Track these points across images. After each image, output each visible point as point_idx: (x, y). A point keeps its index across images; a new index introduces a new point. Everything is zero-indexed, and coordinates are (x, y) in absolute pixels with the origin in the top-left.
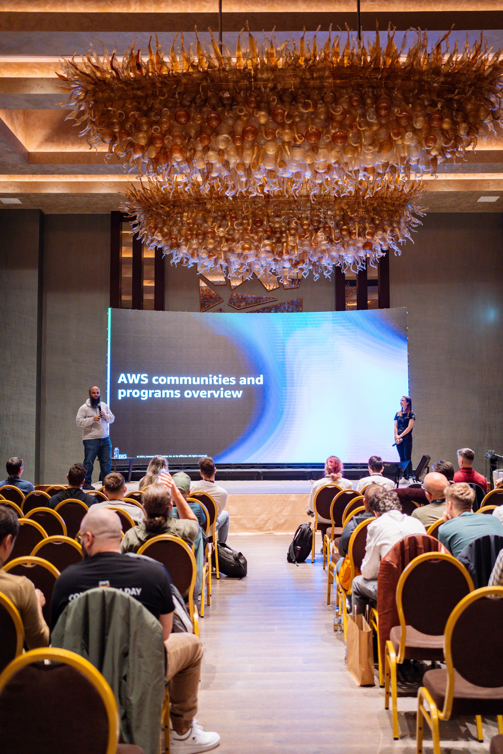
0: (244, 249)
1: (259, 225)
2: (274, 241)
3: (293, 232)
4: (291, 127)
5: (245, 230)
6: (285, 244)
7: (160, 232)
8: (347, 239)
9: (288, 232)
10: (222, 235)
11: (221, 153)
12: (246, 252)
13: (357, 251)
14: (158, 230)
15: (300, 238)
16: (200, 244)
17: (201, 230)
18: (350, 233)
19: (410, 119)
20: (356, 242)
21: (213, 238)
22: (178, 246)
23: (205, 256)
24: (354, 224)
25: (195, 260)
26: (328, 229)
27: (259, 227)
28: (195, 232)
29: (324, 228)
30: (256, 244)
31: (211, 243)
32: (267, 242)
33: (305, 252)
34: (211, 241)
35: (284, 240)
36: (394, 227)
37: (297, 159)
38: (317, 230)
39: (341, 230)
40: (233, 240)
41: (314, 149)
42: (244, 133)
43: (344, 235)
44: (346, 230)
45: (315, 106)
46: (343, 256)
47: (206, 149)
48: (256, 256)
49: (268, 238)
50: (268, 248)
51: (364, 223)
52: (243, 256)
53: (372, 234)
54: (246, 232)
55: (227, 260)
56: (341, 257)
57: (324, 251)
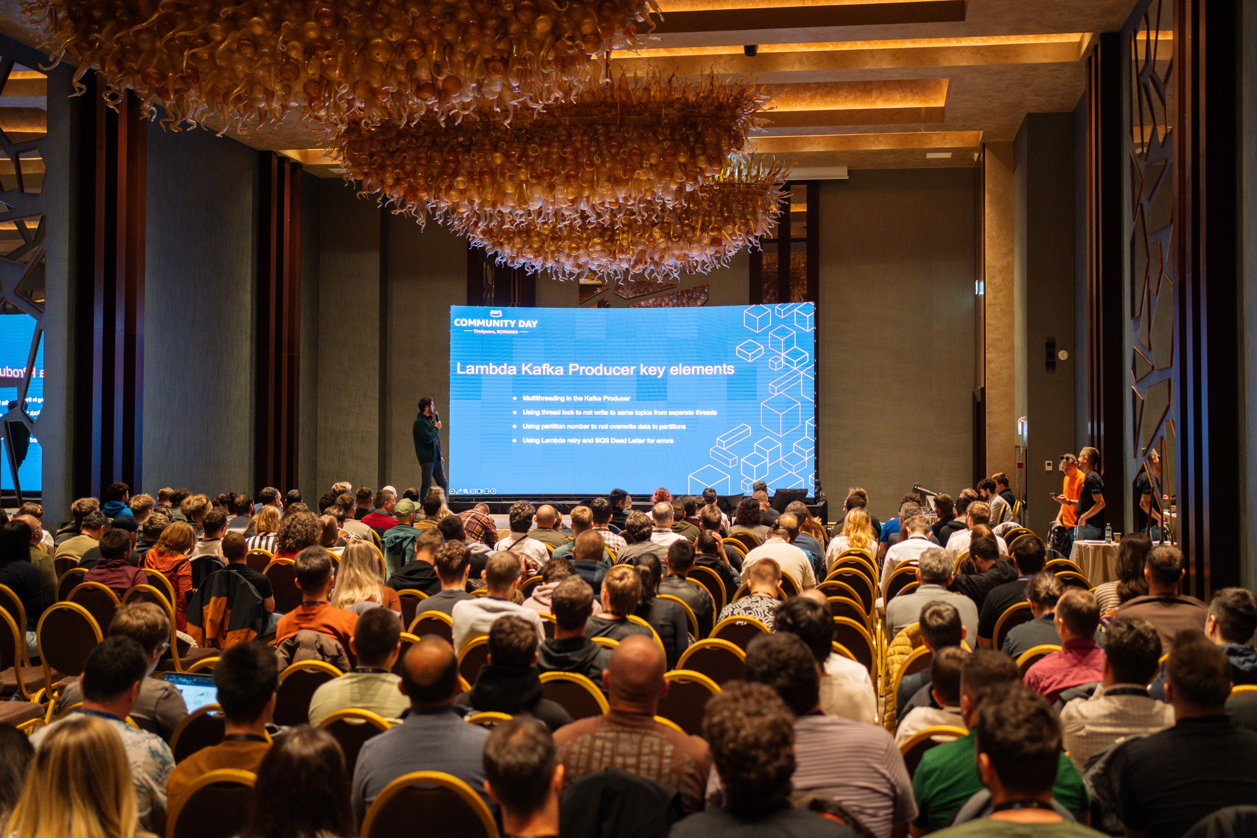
0: (571, 249)
2: (605, 240)
3: (626, 228)
4: (527, 168)
6: (618, 243)
8: (690, 235)
10: (546, 232)
11: (462, 192)
12: (574, 253)
13: (705, 249)
16: (524, 242)
19: (642, 155)
20: (700, 238)
21: (537, 236)
22: (501, 244)
23: (531, 256)
24: (698, 217)
25: (522, 261)
26: (665, 226)
30: (585, 242)
31: (536, 242)
32: (597, 240)
33: (642, 250)
34: (536, 239)
35: (617, 238)
36: (748, 220)
37: (537, 196)
39: (683, 225)
40: (559, 238)
41: (552, 187)
42: (482, 173)
43: (687, 231)
44: (688, 225)
45: (549, 145)
47: (450, 187)
48: (589, 256)
49: (598, 237)
50: (599, 247)
51: (710, 216)
53: (719, 230)
55: (557, 262)
57: (665, 249)
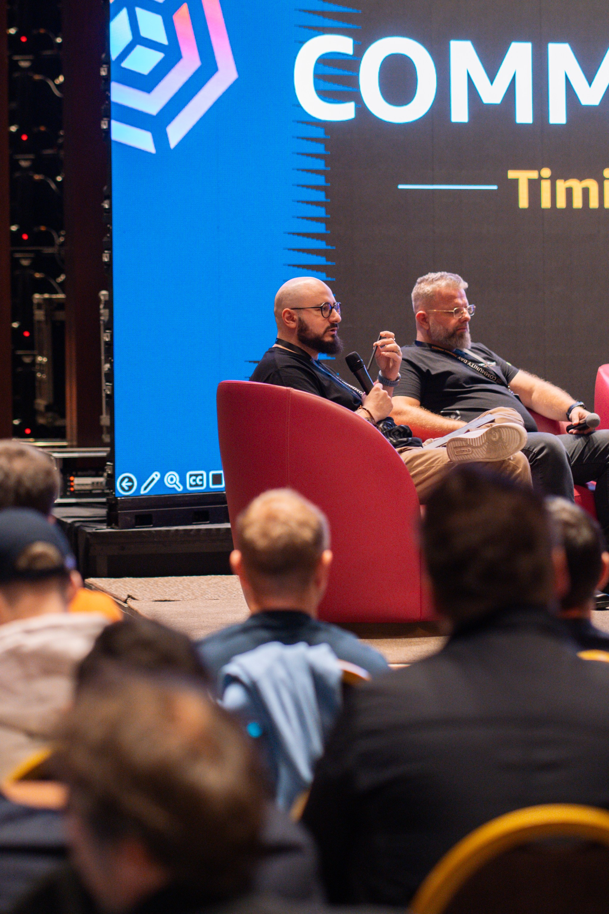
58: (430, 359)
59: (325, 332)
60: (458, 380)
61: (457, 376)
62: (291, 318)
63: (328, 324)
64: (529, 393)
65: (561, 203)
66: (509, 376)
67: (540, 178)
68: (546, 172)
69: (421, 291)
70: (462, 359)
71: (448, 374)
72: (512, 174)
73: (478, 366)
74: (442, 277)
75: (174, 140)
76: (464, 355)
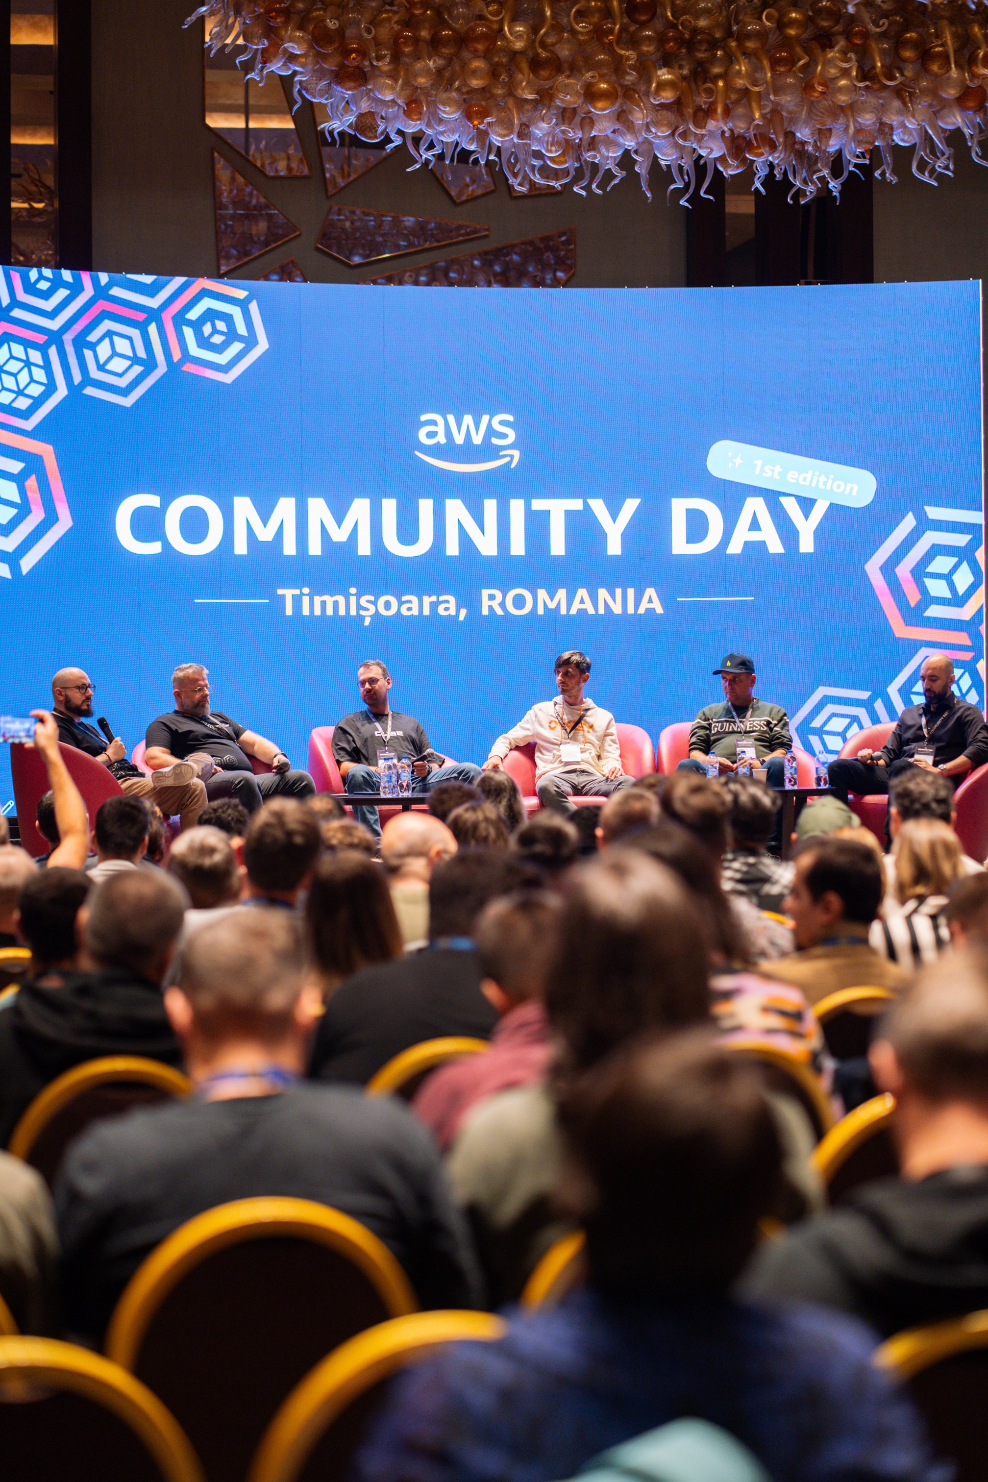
1: (643, 18)
2: (685, 72)
5: (599, 33)
6: (721, 84)
7: (300, 28)
8: (912, 73)
9: (734, 44)
10: (519, 45)
12: (593, 106)
13: (938, 111)
14: (295, 18)
15: (775, 63)
17: (450, 28)
18: (925, 56)
20: (939, 81)
21: (487, 55)
26: (858, 41)
27: (643, 25)
28: (424, 34)
29: (848, 35)
31: (474, 73)
32: (665, 75)
34: (478, 64)
35: (717, 70)
38: (825, 41)
39: (899, 43)
40: (557, 66)
43: (905, 60)
44: (913, 44)
46: (891, 128)
49: (667, 61)
50: (668, 96)
52: (577, 119)
54: (600, 40)
55: (522, 130)
56: (885, 129)
57: (842, 109)
58: (180, 722)
59: (82, 703)
60: (197, 736)
61: (197, 734)
62: (60, 694)
63: (84, 698)
64: (253, 745)
65: (317, 612)
66: (238, 734)
67: (302, 594)
68: (306, 590)
69: (177, 676)
70: (204, 722)
71: (191, 732)
72: (280, 592)
73: (216, 727)
74: (190, 666)
75: (25, 570)
76: (206, 720)
